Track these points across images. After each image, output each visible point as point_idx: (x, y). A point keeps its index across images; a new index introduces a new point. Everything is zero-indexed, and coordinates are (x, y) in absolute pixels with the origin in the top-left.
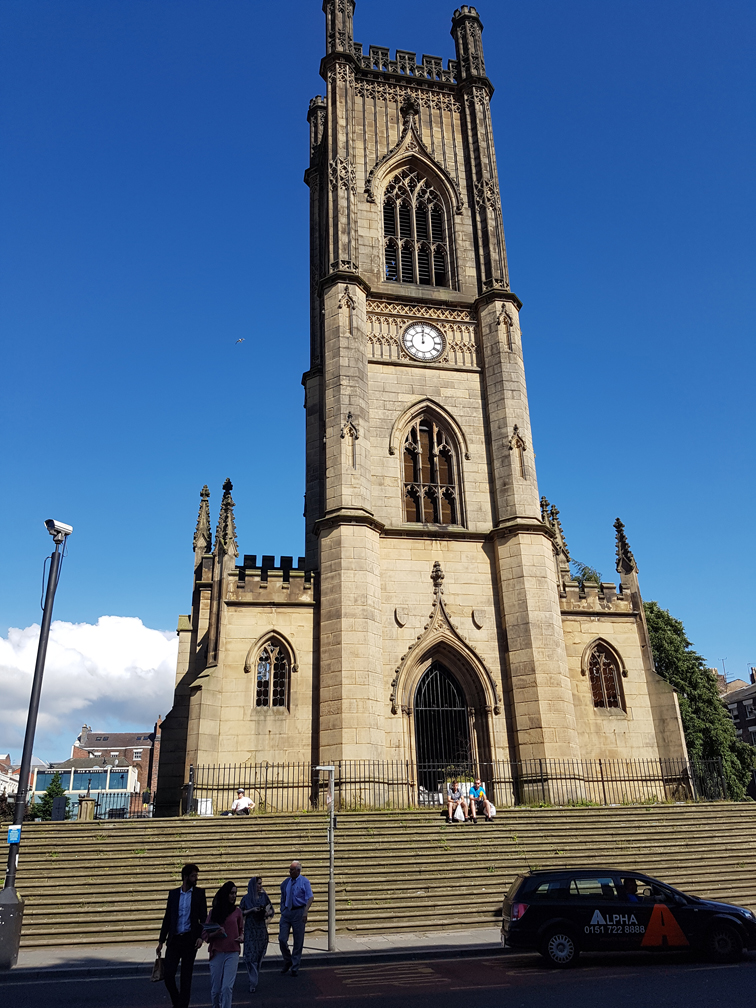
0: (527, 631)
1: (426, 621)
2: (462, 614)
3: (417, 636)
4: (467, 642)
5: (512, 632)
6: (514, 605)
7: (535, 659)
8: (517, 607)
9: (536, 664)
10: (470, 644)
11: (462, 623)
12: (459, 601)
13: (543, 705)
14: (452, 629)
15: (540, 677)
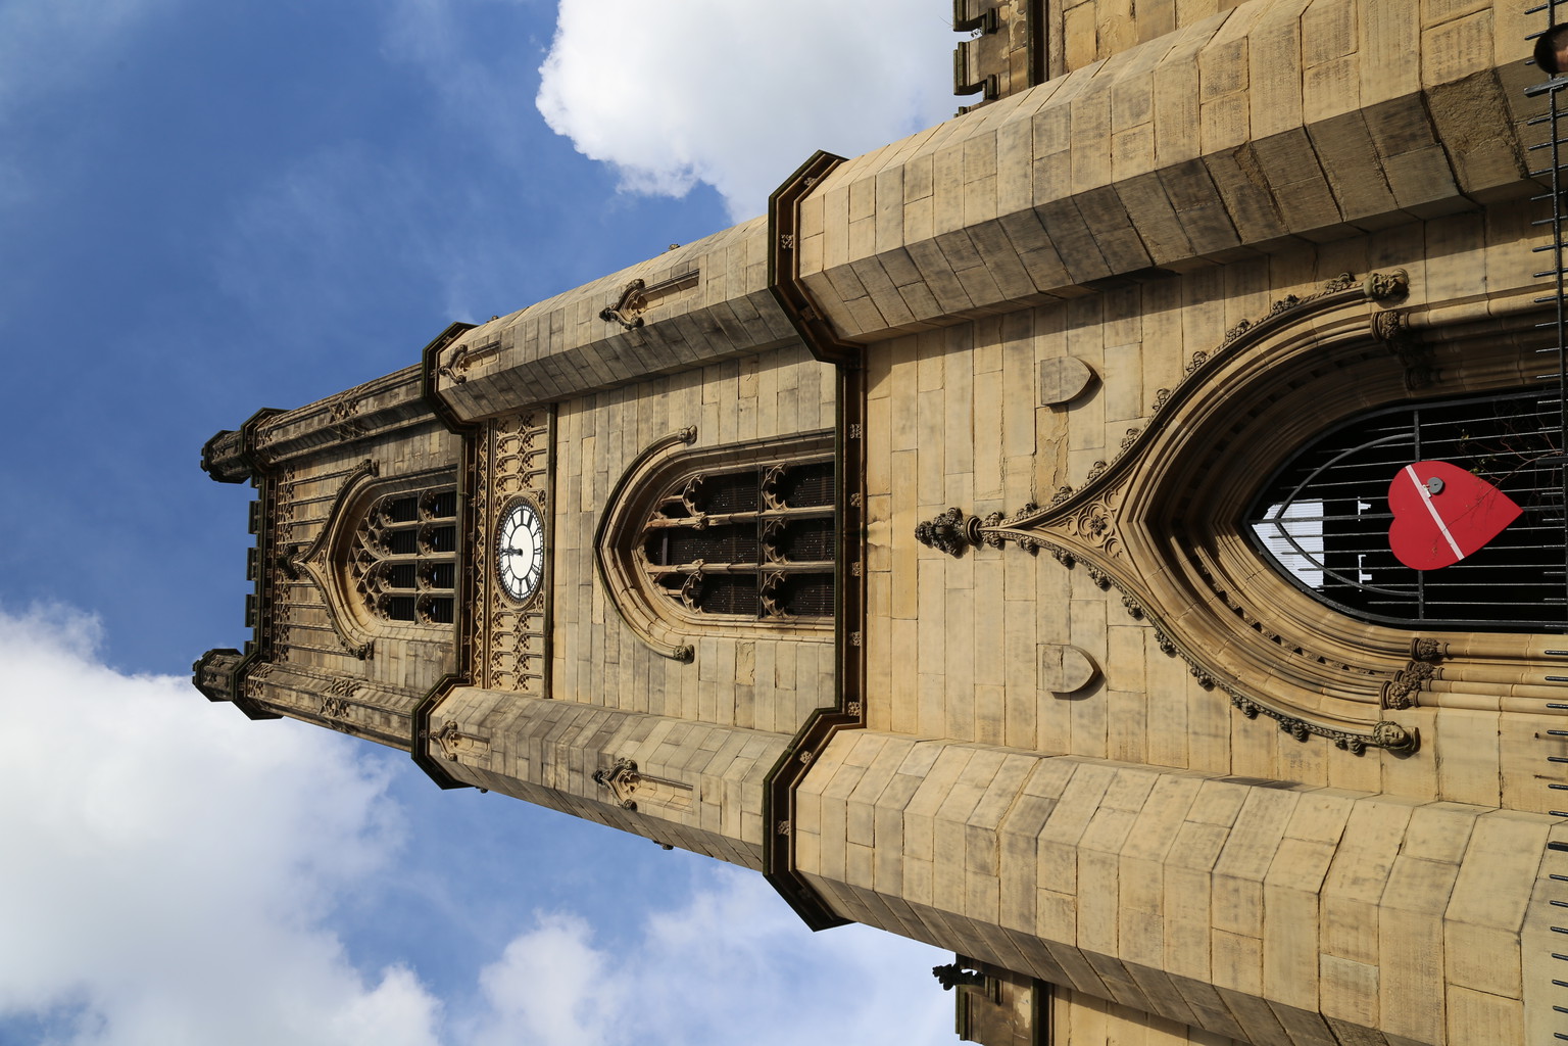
0: (1064, 210)
1: (1083, 584)
2: (1060, 445)
3: (1131, 620)
4: (1143, 425)
5: (1086, 264)
6: (998, 266)
7: (1150, 166)
8: (1000, 256)
9: (1167, 159)
10: (1150, 414)
11: (1088, 444)
12: (1020, 457)
13: (1325, 104)
14: (1104, 484)
15: (1214, 136)
